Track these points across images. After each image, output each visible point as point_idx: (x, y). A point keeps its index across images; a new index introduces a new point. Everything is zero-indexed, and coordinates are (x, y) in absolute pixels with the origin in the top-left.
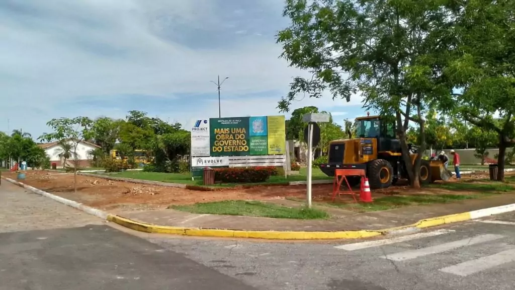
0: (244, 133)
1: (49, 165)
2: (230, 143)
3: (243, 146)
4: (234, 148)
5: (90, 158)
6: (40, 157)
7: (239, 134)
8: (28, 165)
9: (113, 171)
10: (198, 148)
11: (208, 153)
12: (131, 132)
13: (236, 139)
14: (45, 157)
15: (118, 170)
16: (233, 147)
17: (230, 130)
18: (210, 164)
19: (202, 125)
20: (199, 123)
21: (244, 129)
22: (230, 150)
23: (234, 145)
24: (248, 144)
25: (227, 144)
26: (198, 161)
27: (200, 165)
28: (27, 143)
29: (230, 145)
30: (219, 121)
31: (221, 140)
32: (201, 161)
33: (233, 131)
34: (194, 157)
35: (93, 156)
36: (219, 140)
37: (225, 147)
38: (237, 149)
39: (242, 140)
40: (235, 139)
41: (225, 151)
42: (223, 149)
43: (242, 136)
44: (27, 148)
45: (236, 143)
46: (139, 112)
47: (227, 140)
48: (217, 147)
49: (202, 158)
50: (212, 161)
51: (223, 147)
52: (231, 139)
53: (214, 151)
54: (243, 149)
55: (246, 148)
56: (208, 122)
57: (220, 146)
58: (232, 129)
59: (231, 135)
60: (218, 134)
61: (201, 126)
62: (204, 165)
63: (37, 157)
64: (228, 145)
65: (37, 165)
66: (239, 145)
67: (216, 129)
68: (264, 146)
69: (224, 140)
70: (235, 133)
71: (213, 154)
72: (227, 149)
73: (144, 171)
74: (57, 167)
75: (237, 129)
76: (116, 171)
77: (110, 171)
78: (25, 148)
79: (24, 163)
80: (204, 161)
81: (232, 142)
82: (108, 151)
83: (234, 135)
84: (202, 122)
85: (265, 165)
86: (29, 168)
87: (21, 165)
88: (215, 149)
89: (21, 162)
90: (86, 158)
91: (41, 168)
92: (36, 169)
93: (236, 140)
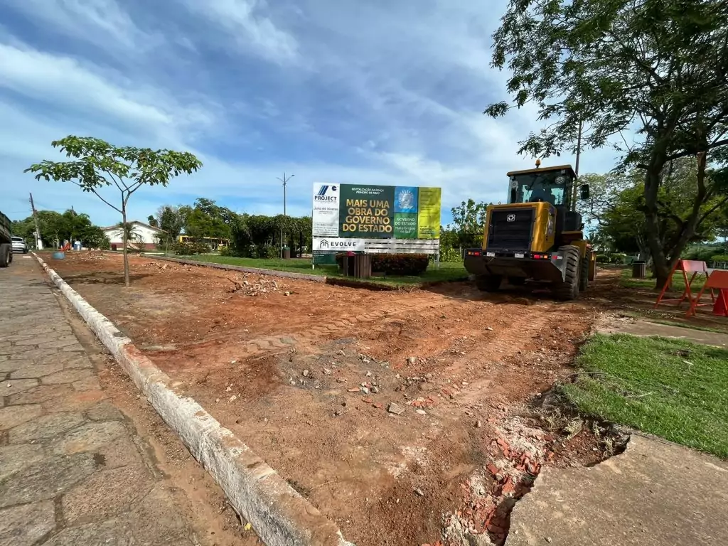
0: (386, 208)
1: (108, 246)
2: (367, 220)
3: (385, 225)
4: (373, 228)
5: (156, 242)
6: (98, 237)
7: (381, 208)
8: (84, 245)
9: (186, 254)
10: (323, 225)
11: (337, 233)
12: (200, 218)
13: (376, 215)
14: (103, 238)
15: (192, 253)
16: (371, 226)
17: (368, 203)
18: (339, 248)
19: (329, 192)
20: (325, 189)
21: (387, 202)
22: (366, 231)
23: (373, 224)
24: (391, 224)
25: (362, 222)
26: (322, 242)
27: (325, 248)
28: (81, 222)
29: (367, 222)
30: (353, 189)
31: (355, 215)
32: (327, 242)
33: (373, 204)
34: (315, 237)
35: (159, 239)
36: (353, 216)
37: (360, 225)
38: (377, 229)
39: (383, 217)
40: (374, 215)
41: (360, 231)
42: (357, 228)
43: (384, 212)
44: (80, 228)
45: (376, 221)
46: (207, 201)
47: (364, 215)
48: (349, 224)
49: (327, 239)
50: (342, 244)
51: (357, 225)
52: (369, 215)
53: (344, 230)
54: (385, 229)
55: (388, 229)
56: (338, 189)
57: (353, 223)
58: (371, 202)
59: (370, 210)
60: (351, 206)
61: (327, 194)
62: (330, 248)
63: (94, 238)
64: (364, 223)
65: (95, 246)
66: (379, 224)
67: (348, 200)
68: (413, 226)
69: (358, 216)
70: (375, 207)
71: (342, 234)
72: (363, 229)
73: (222, 255)
74: (117, 249)
75: (378, 202)
76: (189, 254)
77: (182, 254)
78: (77, 227)
79: (77, 243)
80: (330, 244)
81: (370, 219)
82: (175, 237)
83: (373, 210)
84: (330, 189)
85: (412, 252)
86: (84, 249)
87: (73, 245)
88: (346, 228)
89: (73, 242)
90: (151, 242)
91: (99, 249)
92: (92, 249)
93: (376, 217)
